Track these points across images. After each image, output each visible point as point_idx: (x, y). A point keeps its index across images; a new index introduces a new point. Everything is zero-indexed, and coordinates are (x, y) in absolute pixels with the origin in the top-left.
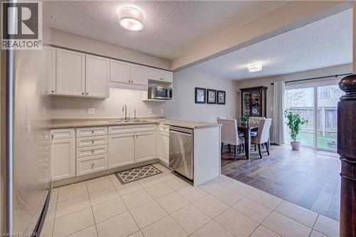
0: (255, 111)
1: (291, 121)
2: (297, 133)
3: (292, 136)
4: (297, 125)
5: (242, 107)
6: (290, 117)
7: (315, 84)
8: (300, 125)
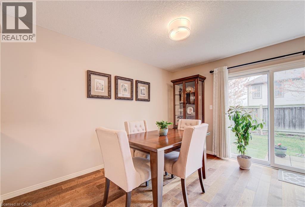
0: (190, 110)
1: (237, 125)
2: (246, 143)
3: (240, 147)
4: (246, 131)
5: (174, 105)
6: (236, 119)
7: (270, 68)
8: (250, 130)
